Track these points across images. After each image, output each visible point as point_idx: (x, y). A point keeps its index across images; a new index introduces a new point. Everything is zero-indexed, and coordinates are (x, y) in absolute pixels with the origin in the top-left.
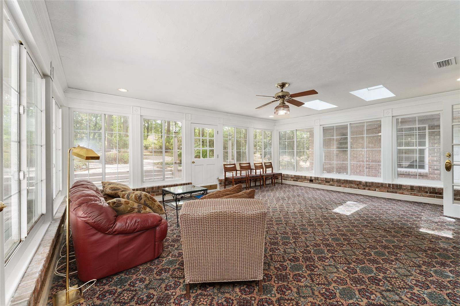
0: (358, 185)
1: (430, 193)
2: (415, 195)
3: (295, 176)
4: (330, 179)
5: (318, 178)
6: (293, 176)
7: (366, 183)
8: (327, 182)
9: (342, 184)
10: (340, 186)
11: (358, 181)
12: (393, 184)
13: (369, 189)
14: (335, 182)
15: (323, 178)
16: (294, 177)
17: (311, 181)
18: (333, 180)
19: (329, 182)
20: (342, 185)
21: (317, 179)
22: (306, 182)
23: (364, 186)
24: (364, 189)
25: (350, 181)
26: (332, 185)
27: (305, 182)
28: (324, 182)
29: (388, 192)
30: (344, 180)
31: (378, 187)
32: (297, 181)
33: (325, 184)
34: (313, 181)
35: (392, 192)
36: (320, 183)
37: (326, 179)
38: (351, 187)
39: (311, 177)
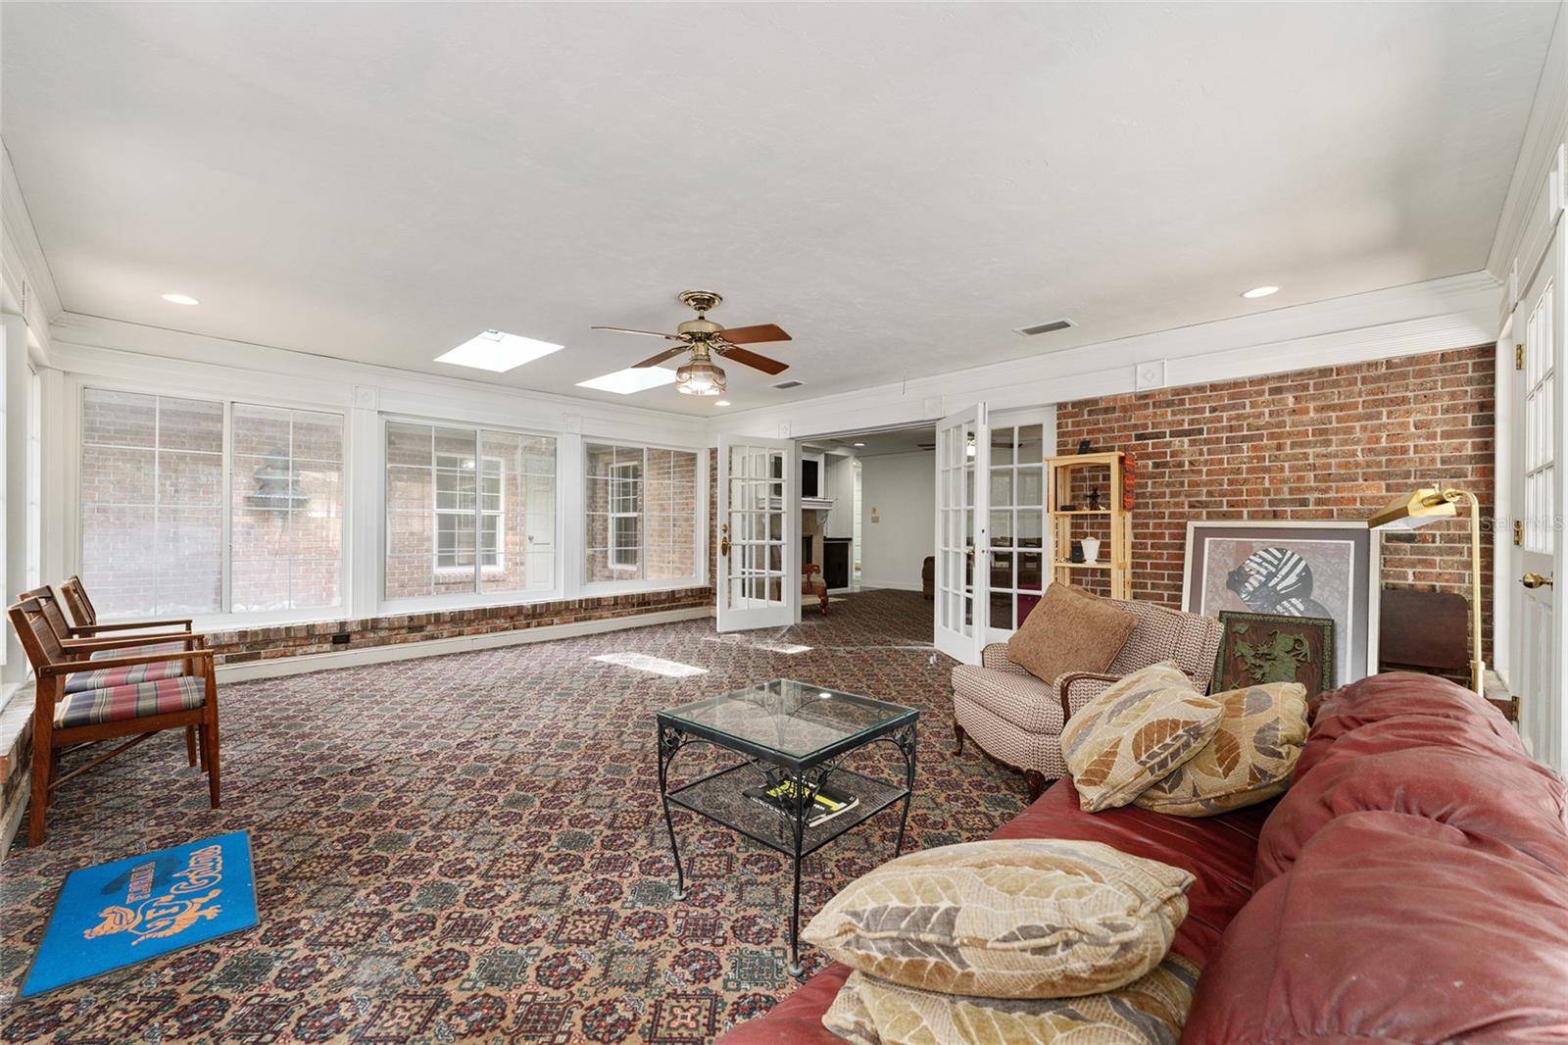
0: (512, 618)
1: (639, 605)
2: (620, 615)
3: (243, 635)
4: (428, 616)
5: (375, 621)
6: (226, 640)
7: (535, 607)
8: (411, 629)
9: (469, 625)
10: (460, 634)
11: (513, 608)
12: (587, 600)
13: (539, 625)
14: (445, 622)
15: (400, 619)
16: (236, 640)
17: (341, 638)
18: (437, 619)
19: (421, 628)
20: (466, 630)
21: (371, 626)
22: (314, 649)
23: (527, 617)
24: (528, 626)
25: (492, 610)
26: (433, 638)
27: (306, 654)
28: (404, 631)
29: (576, 620)
30: (476, 612)
31: (558, 613)
32: (256, 657)
33: (404, 641)
34: (353, 637)
35: (584, 619)
36: (383, 642)
37: (411, 618)
38: (494, 630)
39: (343, 624)
